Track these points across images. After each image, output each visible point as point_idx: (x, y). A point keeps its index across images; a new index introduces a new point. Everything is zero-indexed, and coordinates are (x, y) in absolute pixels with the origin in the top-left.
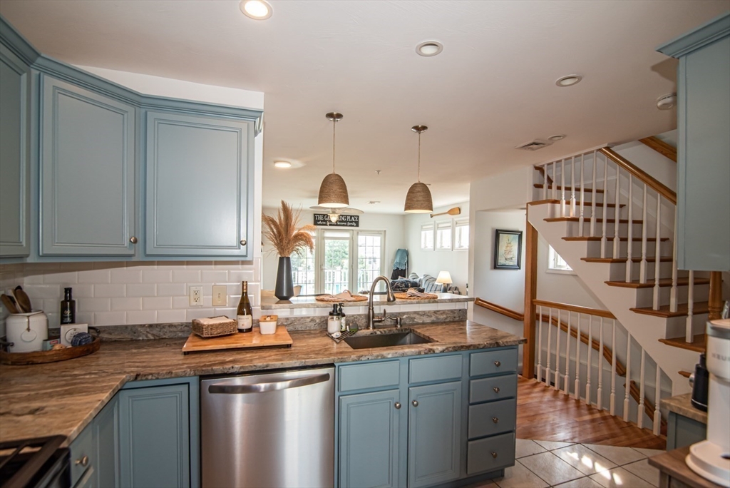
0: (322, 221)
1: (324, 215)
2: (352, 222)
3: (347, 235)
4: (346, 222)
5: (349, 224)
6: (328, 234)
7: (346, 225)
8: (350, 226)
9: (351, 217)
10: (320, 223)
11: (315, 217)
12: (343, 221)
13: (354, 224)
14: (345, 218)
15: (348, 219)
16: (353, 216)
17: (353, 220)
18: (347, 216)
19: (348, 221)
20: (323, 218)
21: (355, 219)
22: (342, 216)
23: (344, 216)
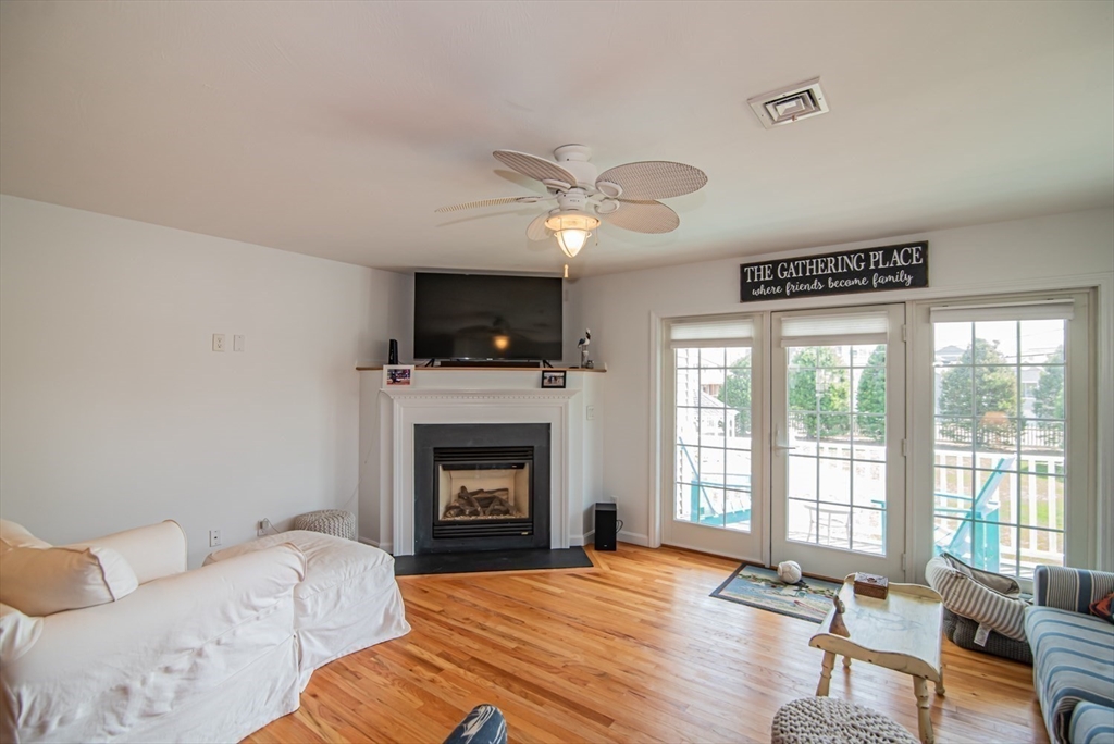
0: (767, 284)
1: (775, 263)
2: (894, 271)
3: (876, 324)
4: (867, 273)
5: (878, 280)
6: (794, 328)
7: (868, 288)
8: (882, 287)
9: (888, 252)
10: (761, 290)
11: (744, 275)
12: (851, 275)
13: (902, 276)
14: (859, 260)
15: (877, 263)
16: (899, 248)
17: (901, 262)
18: (867, 252)
19: (876, 270)
20: (774, 271)
21: (907, 257)
22: (848, 253)
23: (855, 252)
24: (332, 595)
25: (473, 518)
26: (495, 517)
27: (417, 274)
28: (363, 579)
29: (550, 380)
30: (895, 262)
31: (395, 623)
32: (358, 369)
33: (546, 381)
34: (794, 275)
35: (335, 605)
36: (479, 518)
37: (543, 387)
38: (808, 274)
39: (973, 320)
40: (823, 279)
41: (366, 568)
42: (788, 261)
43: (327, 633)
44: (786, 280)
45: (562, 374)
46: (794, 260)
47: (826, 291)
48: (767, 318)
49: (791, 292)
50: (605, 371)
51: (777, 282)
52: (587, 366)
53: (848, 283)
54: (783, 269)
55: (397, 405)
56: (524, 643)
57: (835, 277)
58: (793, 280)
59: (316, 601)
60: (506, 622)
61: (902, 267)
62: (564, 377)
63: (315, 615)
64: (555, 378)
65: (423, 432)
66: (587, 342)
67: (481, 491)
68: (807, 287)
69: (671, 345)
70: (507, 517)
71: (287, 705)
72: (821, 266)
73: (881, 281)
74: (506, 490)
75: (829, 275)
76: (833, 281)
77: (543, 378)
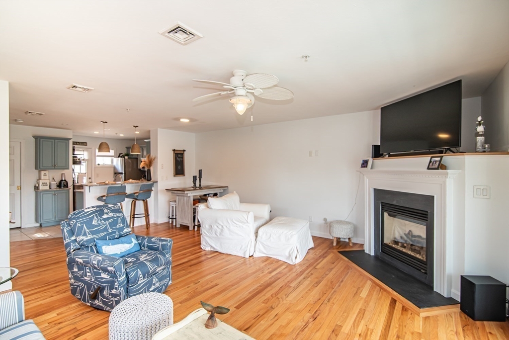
27: (382, 108)
29: (433, 163)
33: (431, 164)
37: (428, 168)
45: (440, 159)
56: (297, 288)
60: (314, 283)
64: (436, 162)
65: (377, 194)
71: (244, 255)
77: (430, 162)
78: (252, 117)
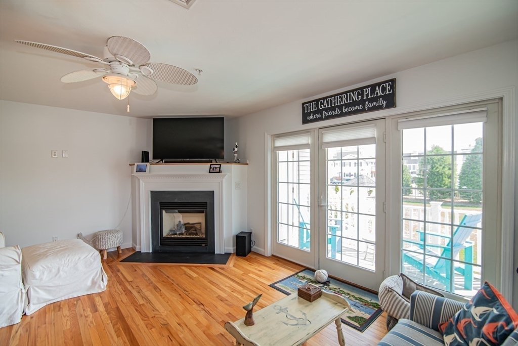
0: (314, 113)
1: (317, 100)
2: (376, 99)
3: (369, 132)
4: (362, 102)
5: (368, 105)
6: (329, 137)
7: (363, 111)
8: (370, 110)
9: (373, 87)
10: (311, 117)
11: (304, 109)
12: (354, 103)
13: (381, 102)
14: (359, 94)
15: (367, 95)
16: (379, 84)
17: (380, 93)
18: (362, 89)
19: (368, 99)
20: (317, 105)
21: (384, 89)
22: (352, 91)
23: (356, 90)
24: (54, 271)
25: (180, 236)
26: (191, 236)
27: (154, 120)
28: (76, 264)
29: (213, 169)
30: (377, 94)
31: (97, 285)
32: (130, 165)
33: (211, 169)
34: (327, 107)
35: (56, 275)
36: (184, 236)
37: (210, 172)
38: (333, 105)
39: (425, 126)
40: (340, 107)
41: (79, 258)
42: (324, 99)
43: (48, 288)
44: (323, 110)
45: (219, 166)
46: (326, 98)
47: (342, 115)
48: (316, 132)
49: (325, 116)
50: (248, 164)
51: (319, 111)
52: (238, 162)
53: (353, 109)
54: (322, 104)
55: (141, 181)
56: (149, 301)
57: (347, 105)
58: (326, 110)
59: (43, 273)
60: (154, 290)
61: (381, 96)
62: (220, 168)
63: (41, 279)
64: (216, 168)
65: (155, 195)
66: (236, 149)
67: (188, 223)
68: (333, 113)
69: (276, 149)
70: (195, 236)
71: (11, 321)
72: (339, 100)
73: (370, 106)
74: (200, 223)
75: (343, 105)
76: (345, 108)
77: (210, 168)
78: (128, 106)
